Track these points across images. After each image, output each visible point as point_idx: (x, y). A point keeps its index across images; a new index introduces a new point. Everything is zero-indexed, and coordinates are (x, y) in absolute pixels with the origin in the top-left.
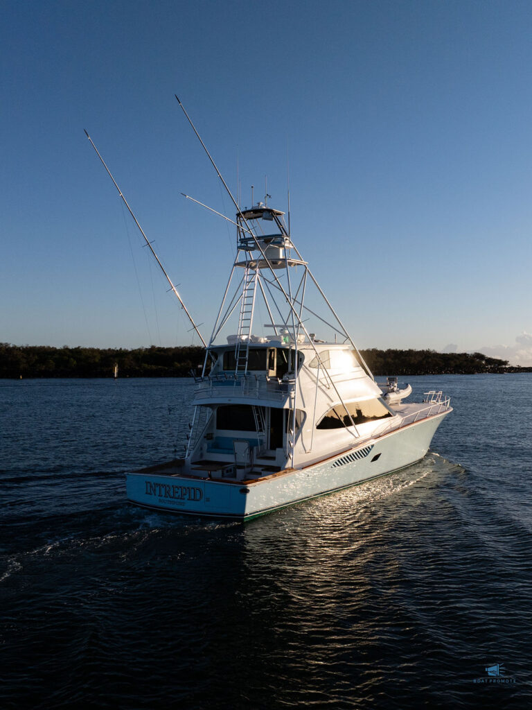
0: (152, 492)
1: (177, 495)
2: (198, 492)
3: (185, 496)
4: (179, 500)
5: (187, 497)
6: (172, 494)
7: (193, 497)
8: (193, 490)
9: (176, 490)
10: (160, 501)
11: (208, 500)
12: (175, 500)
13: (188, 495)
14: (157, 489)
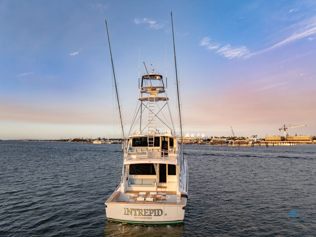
0: (129, 213)
1: (147, 214)
2: (160, 211)
3: (152, 214)
4: (149, 217)
5: (153, 214)
6: (144, 214)
7: (157, 214)
8: (157, 211)
9: (147, 211)
10: (135, 218)
11: (166, 215)
12: (146, 217)
13: (154, 213)
14: (133, 212)
